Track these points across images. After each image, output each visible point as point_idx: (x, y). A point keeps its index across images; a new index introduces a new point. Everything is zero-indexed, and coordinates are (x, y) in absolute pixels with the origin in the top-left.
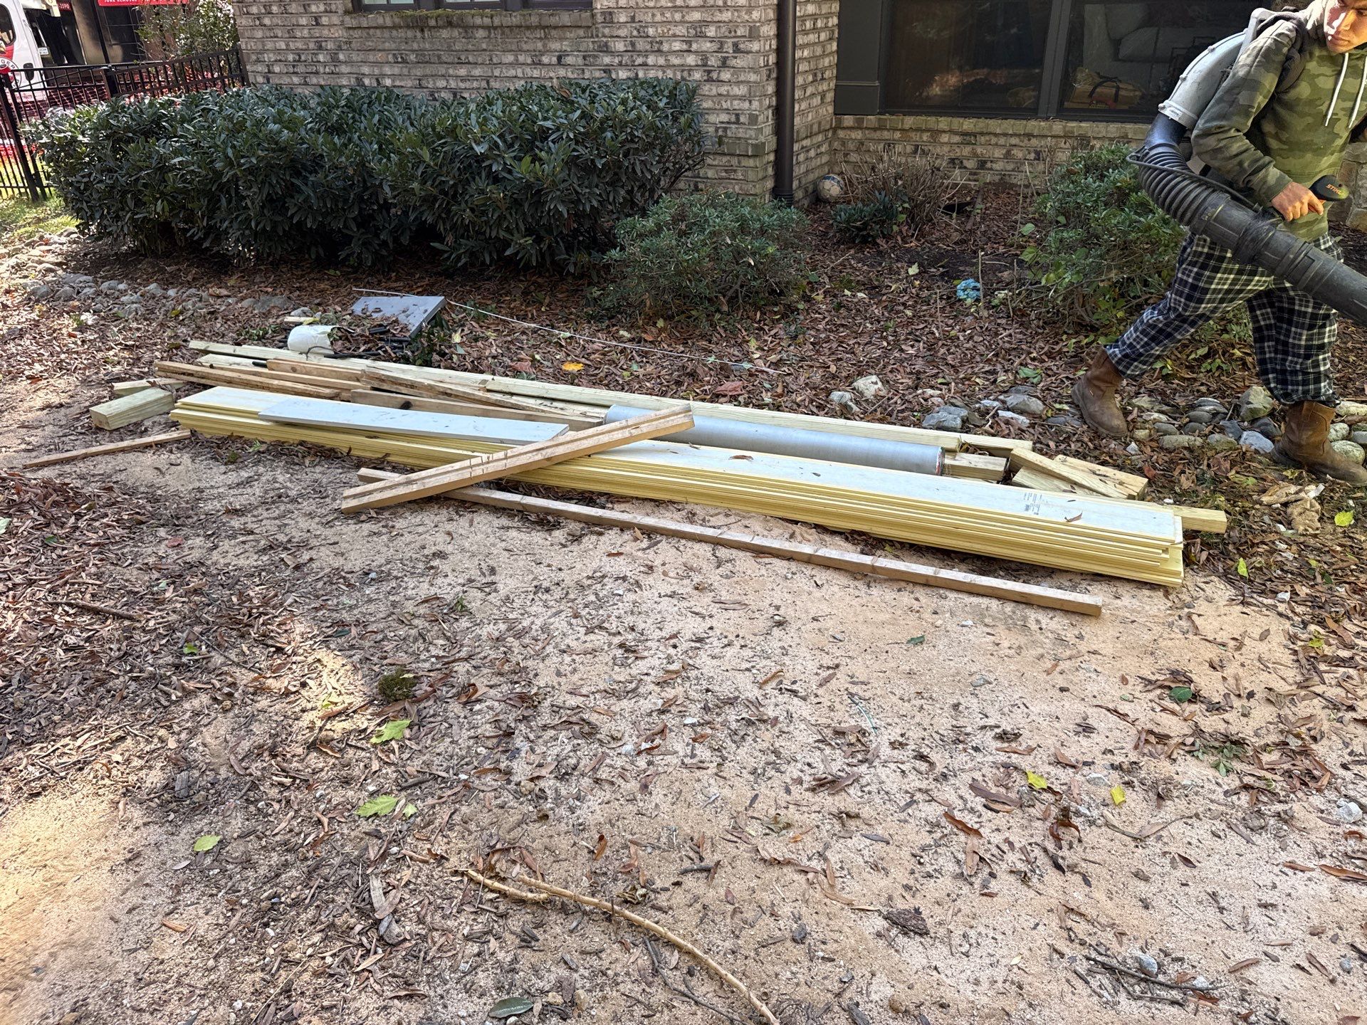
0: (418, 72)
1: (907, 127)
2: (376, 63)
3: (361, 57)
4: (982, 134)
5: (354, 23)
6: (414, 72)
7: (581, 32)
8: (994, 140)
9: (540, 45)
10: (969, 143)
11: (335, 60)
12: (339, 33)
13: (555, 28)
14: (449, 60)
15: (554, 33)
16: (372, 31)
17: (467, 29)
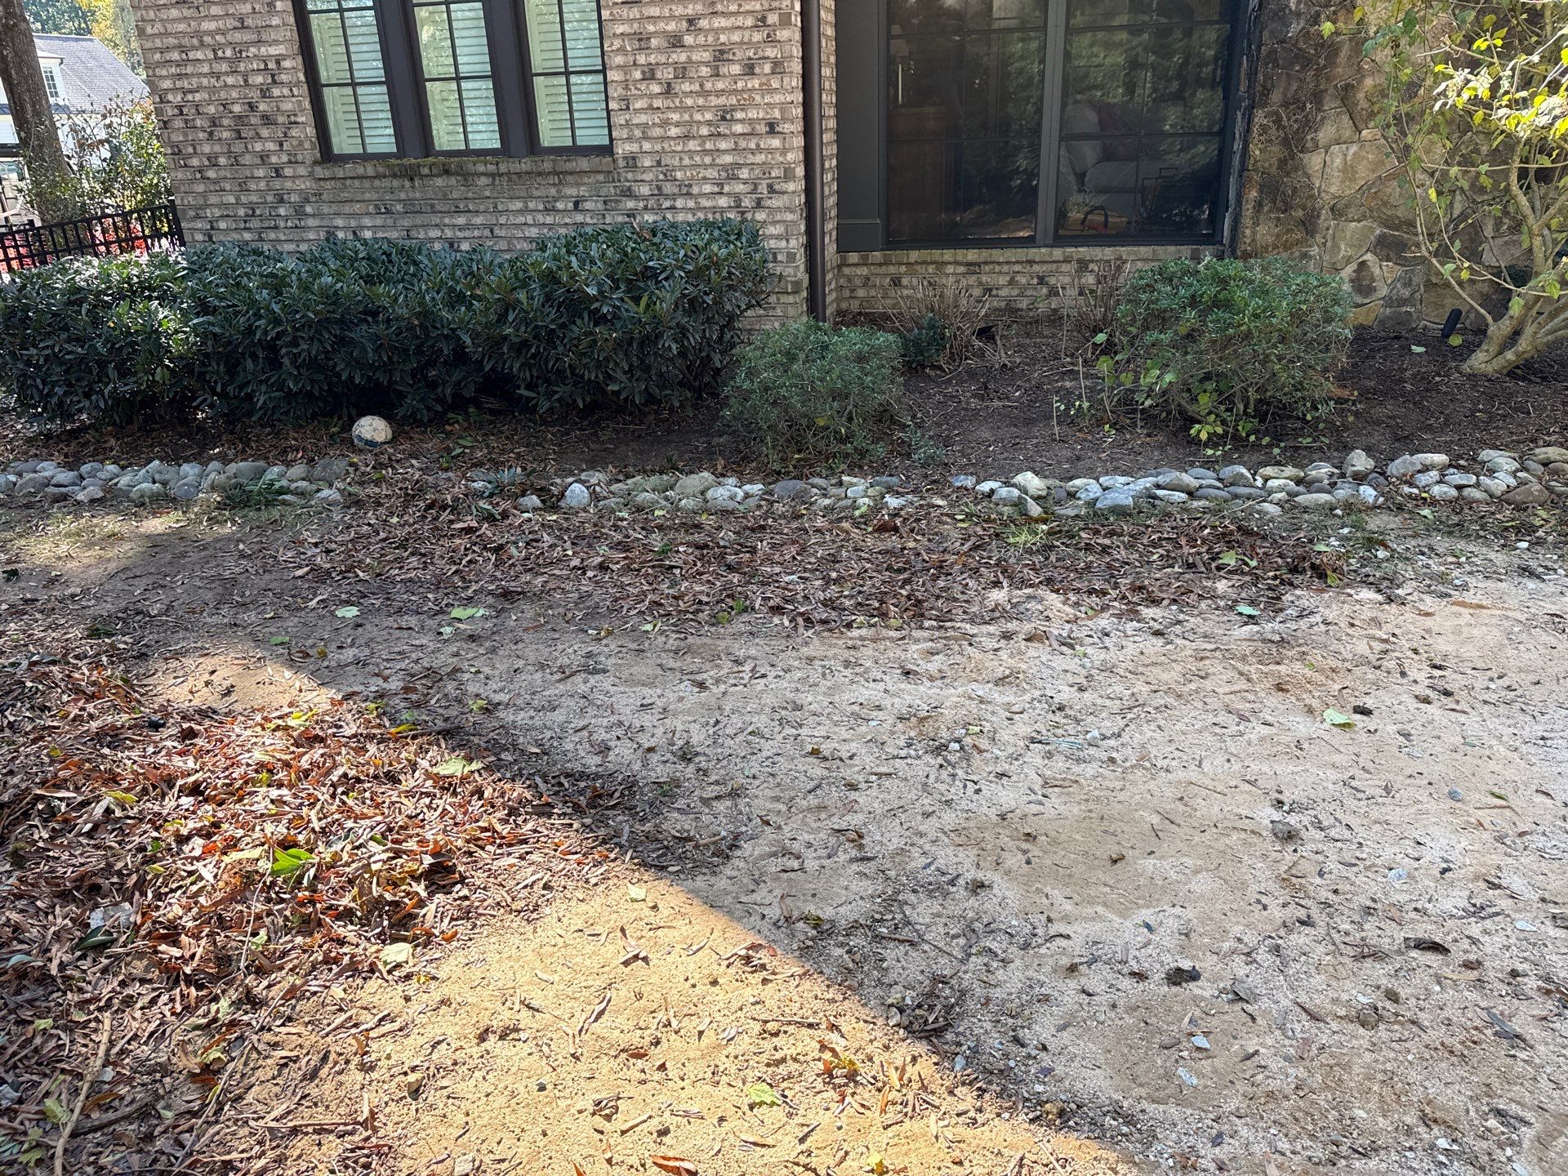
0: (406, 222)
1: (912, 260)
2: (353, 215)
3: (335, 208)
4: (986, 263)
5: (327, 174)
6: (401, 222)
7: (601, 177)
8: (997, 268)
9: (553, 191)
10: (974, 273)
11: (300, 213)
12: (306, 185)
13: (571, 173)
14: (446, 209)
15: (569, 178)
16: (348, 182)
17: (467, 177)
